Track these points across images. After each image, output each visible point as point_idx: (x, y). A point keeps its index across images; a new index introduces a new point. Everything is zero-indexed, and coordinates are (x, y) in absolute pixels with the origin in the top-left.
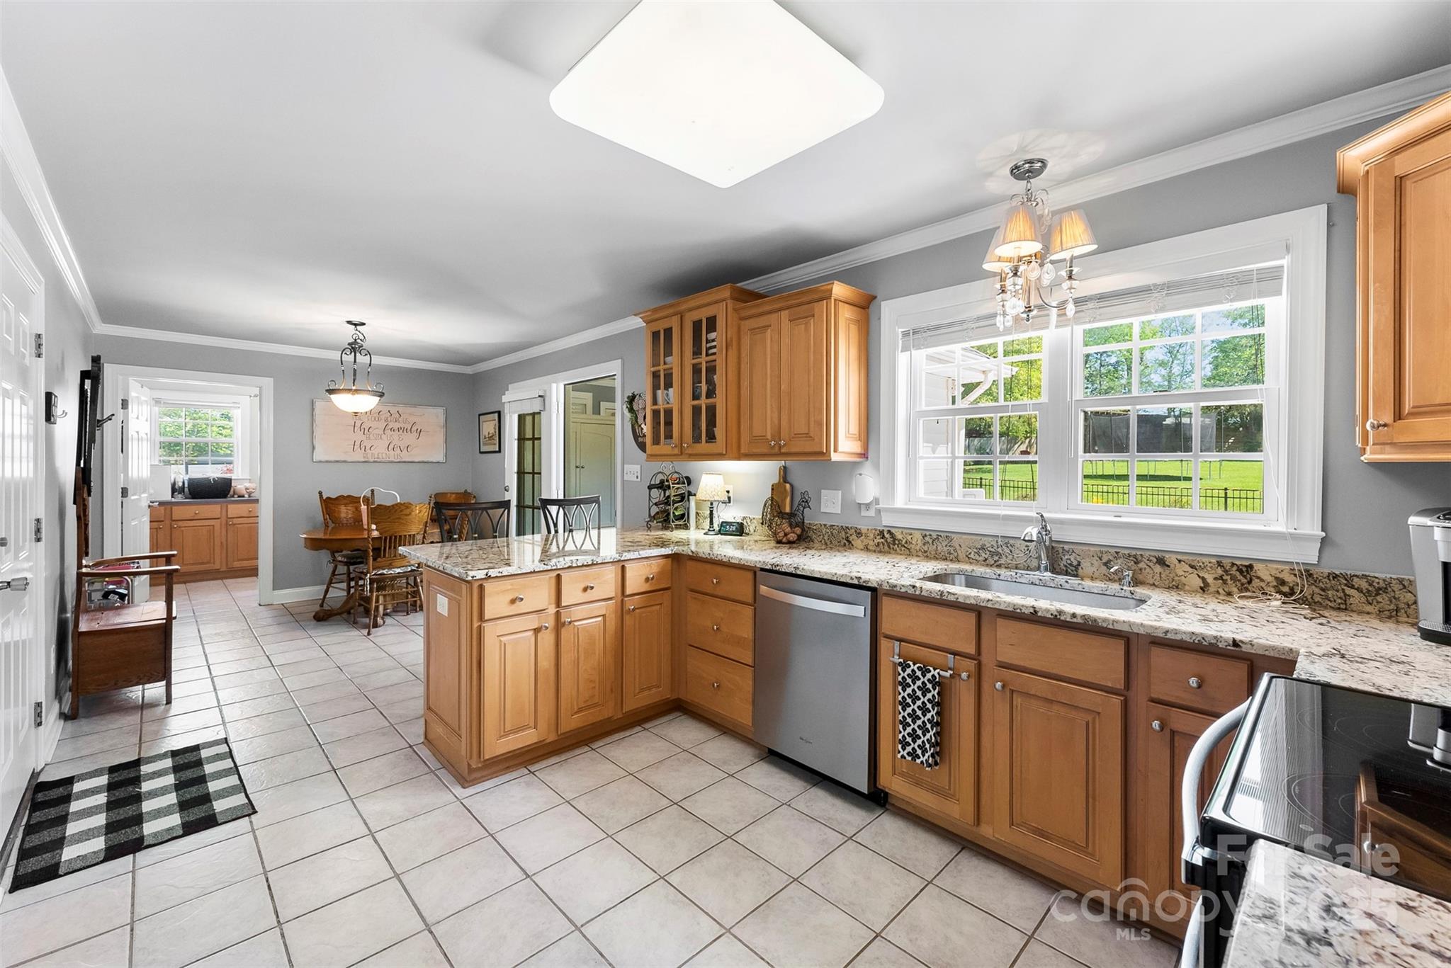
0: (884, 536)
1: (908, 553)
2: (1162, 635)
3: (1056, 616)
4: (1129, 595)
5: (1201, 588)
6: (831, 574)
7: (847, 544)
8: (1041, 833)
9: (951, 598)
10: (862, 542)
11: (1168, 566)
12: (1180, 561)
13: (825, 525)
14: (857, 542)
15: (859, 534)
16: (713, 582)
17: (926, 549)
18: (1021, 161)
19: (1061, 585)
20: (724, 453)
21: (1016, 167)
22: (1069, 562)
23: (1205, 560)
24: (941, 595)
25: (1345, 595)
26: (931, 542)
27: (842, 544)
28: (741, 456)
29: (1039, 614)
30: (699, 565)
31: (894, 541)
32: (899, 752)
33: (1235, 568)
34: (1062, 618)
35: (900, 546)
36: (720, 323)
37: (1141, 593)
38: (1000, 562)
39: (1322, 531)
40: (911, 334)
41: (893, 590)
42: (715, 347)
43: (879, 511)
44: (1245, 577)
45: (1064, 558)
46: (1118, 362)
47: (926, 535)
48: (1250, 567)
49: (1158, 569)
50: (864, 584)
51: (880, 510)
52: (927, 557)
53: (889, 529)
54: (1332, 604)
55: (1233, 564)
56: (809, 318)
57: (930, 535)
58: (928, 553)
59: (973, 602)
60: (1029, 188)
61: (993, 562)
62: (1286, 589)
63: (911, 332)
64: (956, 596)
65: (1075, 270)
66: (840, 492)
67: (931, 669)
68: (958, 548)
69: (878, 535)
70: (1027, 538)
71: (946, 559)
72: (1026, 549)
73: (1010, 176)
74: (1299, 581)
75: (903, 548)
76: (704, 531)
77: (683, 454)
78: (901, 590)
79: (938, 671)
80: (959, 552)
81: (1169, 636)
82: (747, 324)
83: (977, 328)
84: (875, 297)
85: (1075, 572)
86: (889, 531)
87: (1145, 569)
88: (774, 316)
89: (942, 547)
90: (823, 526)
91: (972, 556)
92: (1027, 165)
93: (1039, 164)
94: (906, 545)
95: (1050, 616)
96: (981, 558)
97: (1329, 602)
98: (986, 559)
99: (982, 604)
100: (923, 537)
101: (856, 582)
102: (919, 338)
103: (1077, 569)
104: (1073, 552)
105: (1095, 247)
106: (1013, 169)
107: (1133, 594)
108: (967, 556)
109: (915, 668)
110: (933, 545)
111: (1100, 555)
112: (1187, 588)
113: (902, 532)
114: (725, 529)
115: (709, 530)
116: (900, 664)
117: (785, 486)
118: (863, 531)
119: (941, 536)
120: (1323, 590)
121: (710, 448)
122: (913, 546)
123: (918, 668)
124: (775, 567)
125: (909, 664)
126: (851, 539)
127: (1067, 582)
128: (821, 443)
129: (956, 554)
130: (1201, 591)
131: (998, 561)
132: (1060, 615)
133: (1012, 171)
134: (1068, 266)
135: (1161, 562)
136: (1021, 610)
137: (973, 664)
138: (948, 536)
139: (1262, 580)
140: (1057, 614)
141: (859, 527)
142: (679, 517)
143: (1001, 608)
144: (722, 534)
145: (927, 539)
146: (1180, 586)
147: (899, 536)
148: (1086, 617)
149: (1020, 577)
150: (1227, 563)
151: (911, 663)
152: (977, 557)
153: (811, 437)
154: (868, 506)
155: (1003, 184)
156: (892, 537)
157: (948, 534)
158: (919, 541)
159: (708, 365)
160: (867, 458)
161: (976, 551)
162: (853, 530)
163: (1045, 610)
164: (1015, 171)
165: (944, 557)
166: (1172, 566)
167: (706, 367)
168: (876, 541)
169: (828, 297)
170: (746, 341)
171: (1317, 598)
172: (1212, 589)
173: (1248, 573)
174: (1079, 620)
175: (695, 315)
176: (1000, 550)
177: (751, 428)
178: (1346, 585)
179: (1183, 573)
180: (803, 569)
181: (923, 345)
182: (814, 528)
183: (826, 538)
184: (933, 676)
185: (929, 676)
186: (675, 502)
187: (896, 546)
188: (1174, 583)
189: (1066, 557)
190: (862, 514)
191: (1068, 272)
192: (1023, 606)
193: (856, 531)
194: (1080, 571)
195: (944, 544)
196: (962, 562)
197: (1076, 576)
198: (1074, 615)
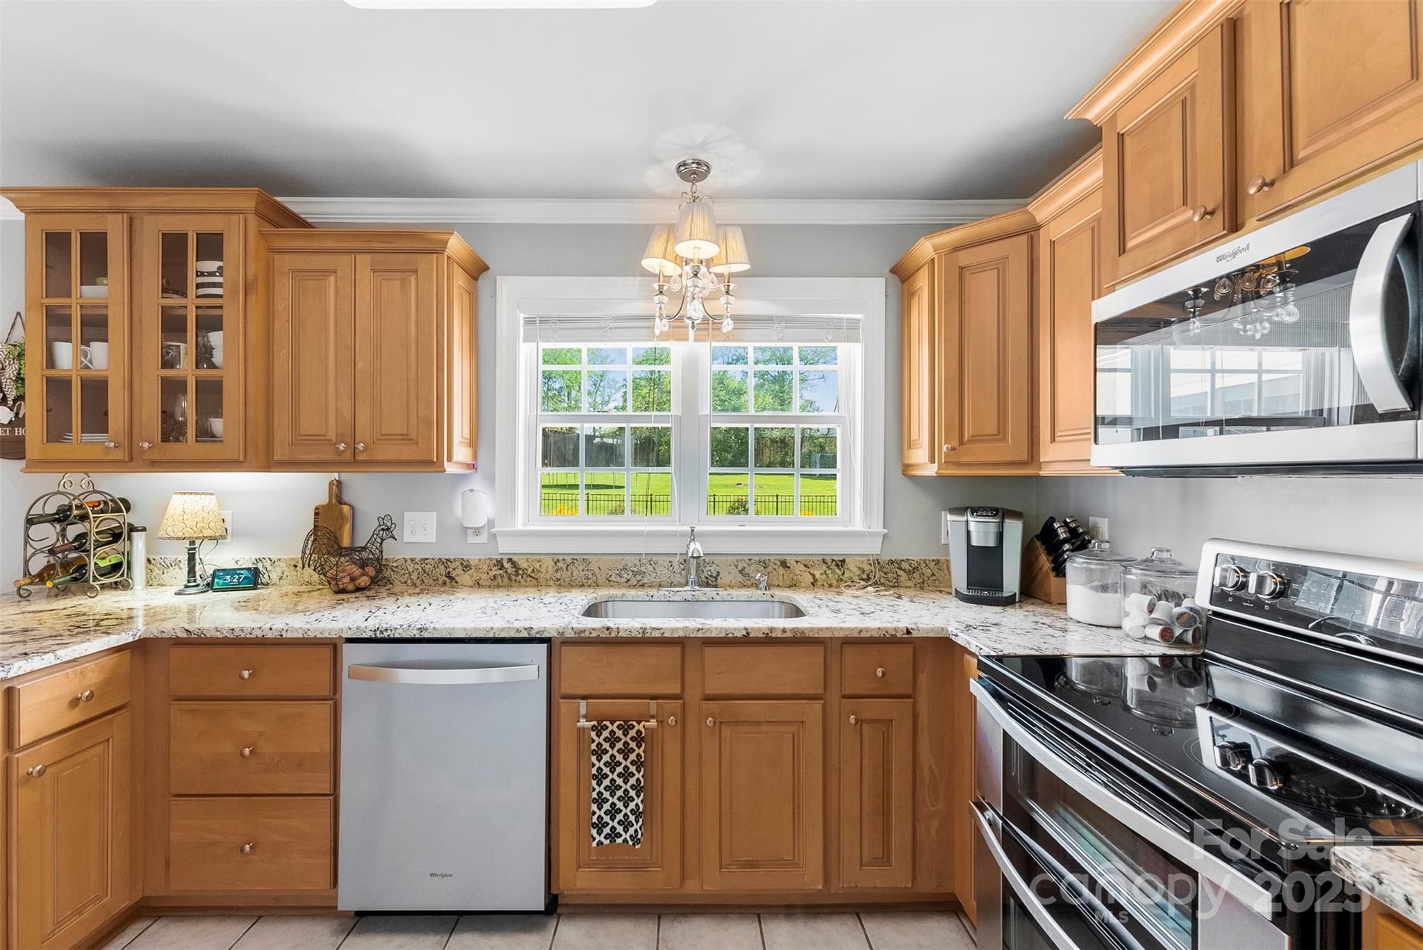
0: (502, 566)
1: (535, 583)
2: (856, 635)
3: (768, 634)
4: (770, 599)
5: (812, 584)
6: (484, 629)
7: (448, 581)
8: (751, 864)
9: (656, 634)
10: (471, 576)
11: (789, 567)
12: (797, 562)
13: (412, 560)
14: (464, 578)
15: (466, 567)
16: (241, 677)
17: (559, 577)
18: (690, 159)
19: (712, 598)
20: (242, 459)
21: (685, 165)
22: (709, 573)
23: (814, 558)
24: (643, 632)
25: (898, 576)
26: (564, 568)
27: (440, 582)
28: (270, 464)
29: (751, 635)
30: (204, 652)
31: (517, 572)
32: (594, 839)
33: (834, 563)
34: (774, 635)
35: (524, 576)
36: (233, 245)
37: (780, 595)
38: (643, 581)
39: (884, 528)
40: (538, 322)
41: (580, 637)
42: (220, 285)
43: (494, 536)
44: (840, 570)
45: (705, 570)
46: (561, 388)
47: (558, 561)
48: (843, 561)
49: (781, 570)
50: (538, 636)
51: (495, 534)
52: (560, 585)
53: (509, 557)
54: (890, 584)
55: (833, 560)
56: (412, 273)
57: (564, 560)
58: (562, 580)
59: (681, 634)
60: (694, 190)
61: (636, 582)
62: (865, 576)
63: (538, 319)
64: (662, 631)
65: (732, 286)
66: (435, 513)
67: (634, 723)
68: (597, 571)
69: (495, 565)
70: (695, 555)
71: (584, 585)
72: (669, 564)
73: (675, 173)
74: (873, 570)
75: (529, 579)
76: (176, 589)
77: (133, 460)
78: (591, 636)
79: (643, 723)
80: (598, 576)
81: (863, 635)
82: (285, 262)
83: (615, 328)
84: (486, 268)
85: (715, 583)
86: (510, 560)
87: (772, 572)
88: (346, 259)
89: (578, 572)
90: (409, 561)
91: (613, 578)
92: (694, 165)
93: (705, 168)
94: (533, 575)
95: (762, 636)
96: (624, 580)
97: (888, 583)
98: (628, 580)
99: (691, 635)
100: (555, 563)
101: (525, 634)
102: (548, 329)
103: (716, 579)
104: (713, 563)
105: (748, 267)
106: (681, 166)
107: (773, 597)
108: (607, 579)
109: (614, 728)
110: (567, 570)
111: (736, 564)
112: (802, 584)
113: (528, 559)
114: (221, 581)
115: (186, 587)
116: (594, 728)
117: (341, 511)
118: (472, 563)
119: (577, 560)
120: (886, 574)
121: (206, 450)
122: (542, 575)
123: (618, 727)
124: (381, 632)
125: (605, 725)
126: (454, 574)
127: (717, 594)
128: (431, 451)
129: (594, 579)
130: (812, 586)
131: (641, 580)
132: (771, 632)
133: (679, 167)
134: (726, 281)
135: (784, 564)
136: (733, 634)
137: (679, 704)
138: (585, 560)
139: (851, 572)
140: (769, 632)
141: (466, 557)
142: (109, 570)
143: (713, 636)
144: (215, 590)
145: (560, 564)
146: (797, 585)
147: (523, 564)
148: (795, 630)
149: (673, 595)
150: (828, 559)
151: (608, 723)
152: (619, 579)
153: (411, 439)
154: (477, 531)
155: (663, 178)
156: (515, 567)
157: (584, 557)
158: (550, 568)
159: (201, 312)
160: (476, 469)
161: (618, 572)
162: (458, 563)
163: (757, 630)
164: (682, 168)
165: (581, 583)
166: (792, 567)
167: (197, 316)
168: (492, 574)
169: (440, 252)
170: (284, 287)
171: (883, 580)
172: (819, 583)
173: (842, 567)
174: (789, 635)
175: (175, 224)
176: (643, 569)
177: (295, 421)
178: (898, 568)
179: (799, 572)
180: (434, 629)
181: (552, 338)
182: (395, 564)
183: (414, 576)
184: (639, 732)
185: (632, 733)
186: (99, 545)
187: (520, 577)
188: (793, 582)
189: (707, 569)
190: (469, 541)
191: (726, 287)
192: (735, 629)
193: (462, 564)
194: (719, 581)
195: (580, 568)
196: (602, 586)
197: (716, 586)
198: (784, 631)
